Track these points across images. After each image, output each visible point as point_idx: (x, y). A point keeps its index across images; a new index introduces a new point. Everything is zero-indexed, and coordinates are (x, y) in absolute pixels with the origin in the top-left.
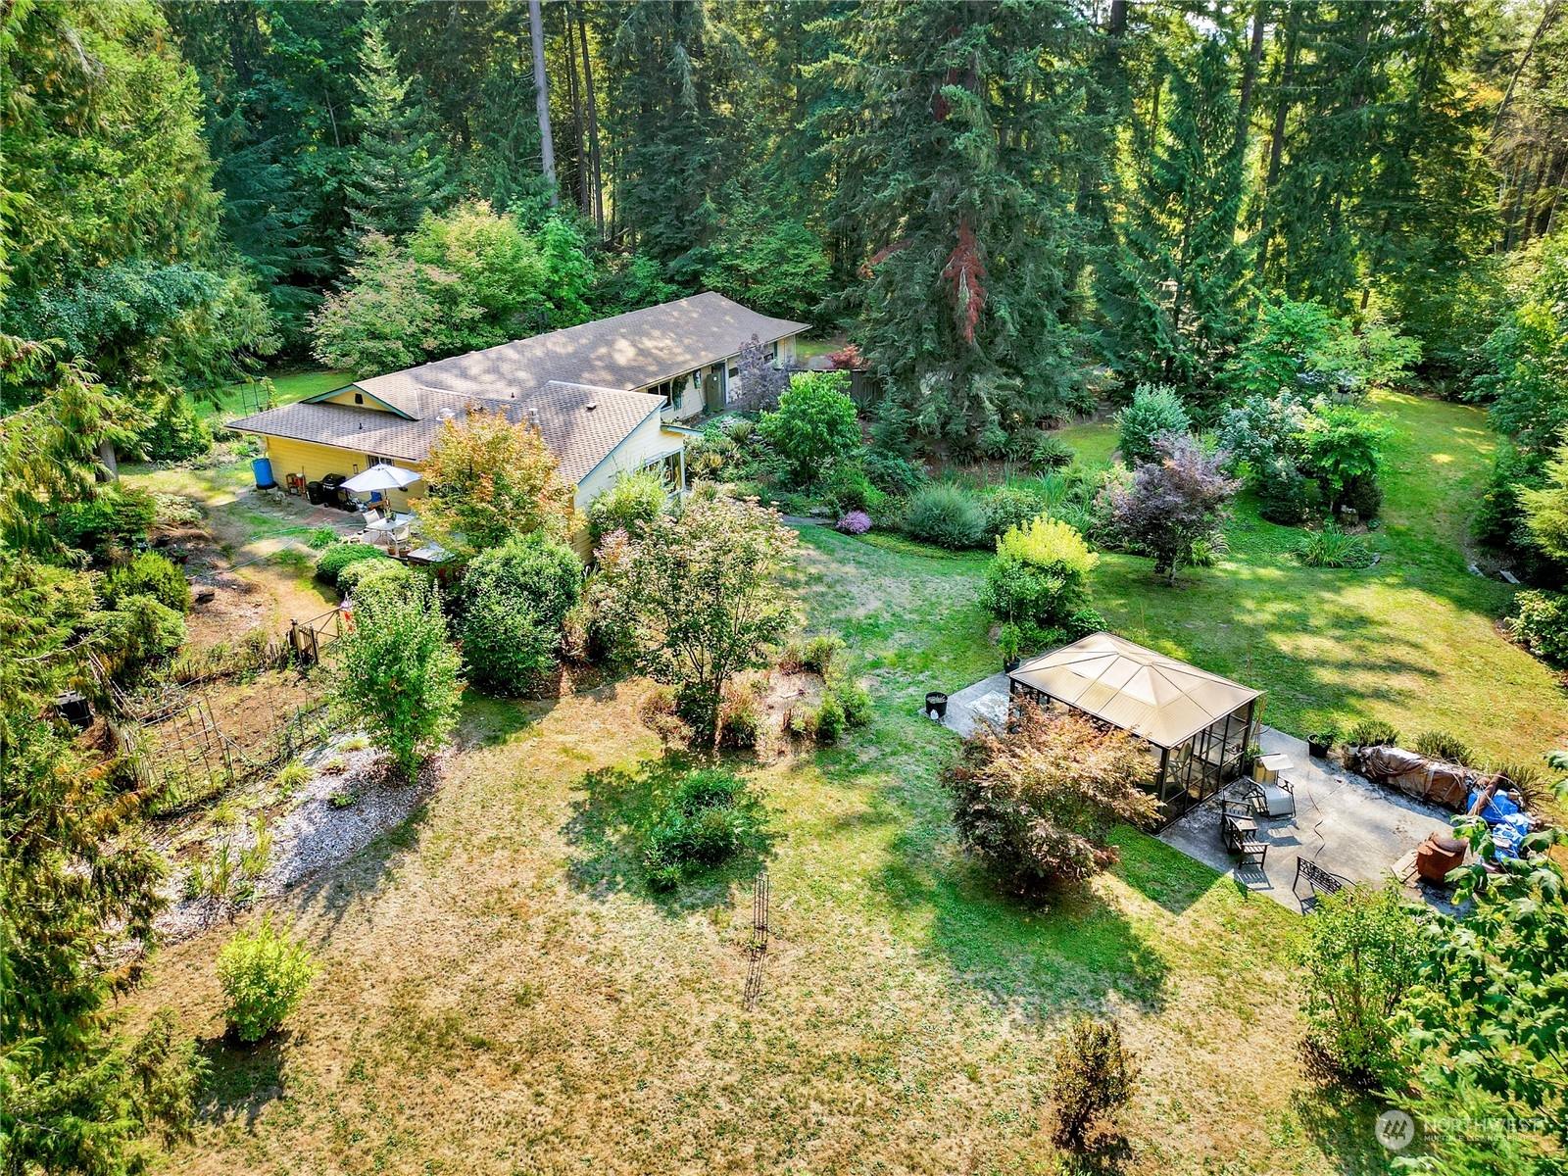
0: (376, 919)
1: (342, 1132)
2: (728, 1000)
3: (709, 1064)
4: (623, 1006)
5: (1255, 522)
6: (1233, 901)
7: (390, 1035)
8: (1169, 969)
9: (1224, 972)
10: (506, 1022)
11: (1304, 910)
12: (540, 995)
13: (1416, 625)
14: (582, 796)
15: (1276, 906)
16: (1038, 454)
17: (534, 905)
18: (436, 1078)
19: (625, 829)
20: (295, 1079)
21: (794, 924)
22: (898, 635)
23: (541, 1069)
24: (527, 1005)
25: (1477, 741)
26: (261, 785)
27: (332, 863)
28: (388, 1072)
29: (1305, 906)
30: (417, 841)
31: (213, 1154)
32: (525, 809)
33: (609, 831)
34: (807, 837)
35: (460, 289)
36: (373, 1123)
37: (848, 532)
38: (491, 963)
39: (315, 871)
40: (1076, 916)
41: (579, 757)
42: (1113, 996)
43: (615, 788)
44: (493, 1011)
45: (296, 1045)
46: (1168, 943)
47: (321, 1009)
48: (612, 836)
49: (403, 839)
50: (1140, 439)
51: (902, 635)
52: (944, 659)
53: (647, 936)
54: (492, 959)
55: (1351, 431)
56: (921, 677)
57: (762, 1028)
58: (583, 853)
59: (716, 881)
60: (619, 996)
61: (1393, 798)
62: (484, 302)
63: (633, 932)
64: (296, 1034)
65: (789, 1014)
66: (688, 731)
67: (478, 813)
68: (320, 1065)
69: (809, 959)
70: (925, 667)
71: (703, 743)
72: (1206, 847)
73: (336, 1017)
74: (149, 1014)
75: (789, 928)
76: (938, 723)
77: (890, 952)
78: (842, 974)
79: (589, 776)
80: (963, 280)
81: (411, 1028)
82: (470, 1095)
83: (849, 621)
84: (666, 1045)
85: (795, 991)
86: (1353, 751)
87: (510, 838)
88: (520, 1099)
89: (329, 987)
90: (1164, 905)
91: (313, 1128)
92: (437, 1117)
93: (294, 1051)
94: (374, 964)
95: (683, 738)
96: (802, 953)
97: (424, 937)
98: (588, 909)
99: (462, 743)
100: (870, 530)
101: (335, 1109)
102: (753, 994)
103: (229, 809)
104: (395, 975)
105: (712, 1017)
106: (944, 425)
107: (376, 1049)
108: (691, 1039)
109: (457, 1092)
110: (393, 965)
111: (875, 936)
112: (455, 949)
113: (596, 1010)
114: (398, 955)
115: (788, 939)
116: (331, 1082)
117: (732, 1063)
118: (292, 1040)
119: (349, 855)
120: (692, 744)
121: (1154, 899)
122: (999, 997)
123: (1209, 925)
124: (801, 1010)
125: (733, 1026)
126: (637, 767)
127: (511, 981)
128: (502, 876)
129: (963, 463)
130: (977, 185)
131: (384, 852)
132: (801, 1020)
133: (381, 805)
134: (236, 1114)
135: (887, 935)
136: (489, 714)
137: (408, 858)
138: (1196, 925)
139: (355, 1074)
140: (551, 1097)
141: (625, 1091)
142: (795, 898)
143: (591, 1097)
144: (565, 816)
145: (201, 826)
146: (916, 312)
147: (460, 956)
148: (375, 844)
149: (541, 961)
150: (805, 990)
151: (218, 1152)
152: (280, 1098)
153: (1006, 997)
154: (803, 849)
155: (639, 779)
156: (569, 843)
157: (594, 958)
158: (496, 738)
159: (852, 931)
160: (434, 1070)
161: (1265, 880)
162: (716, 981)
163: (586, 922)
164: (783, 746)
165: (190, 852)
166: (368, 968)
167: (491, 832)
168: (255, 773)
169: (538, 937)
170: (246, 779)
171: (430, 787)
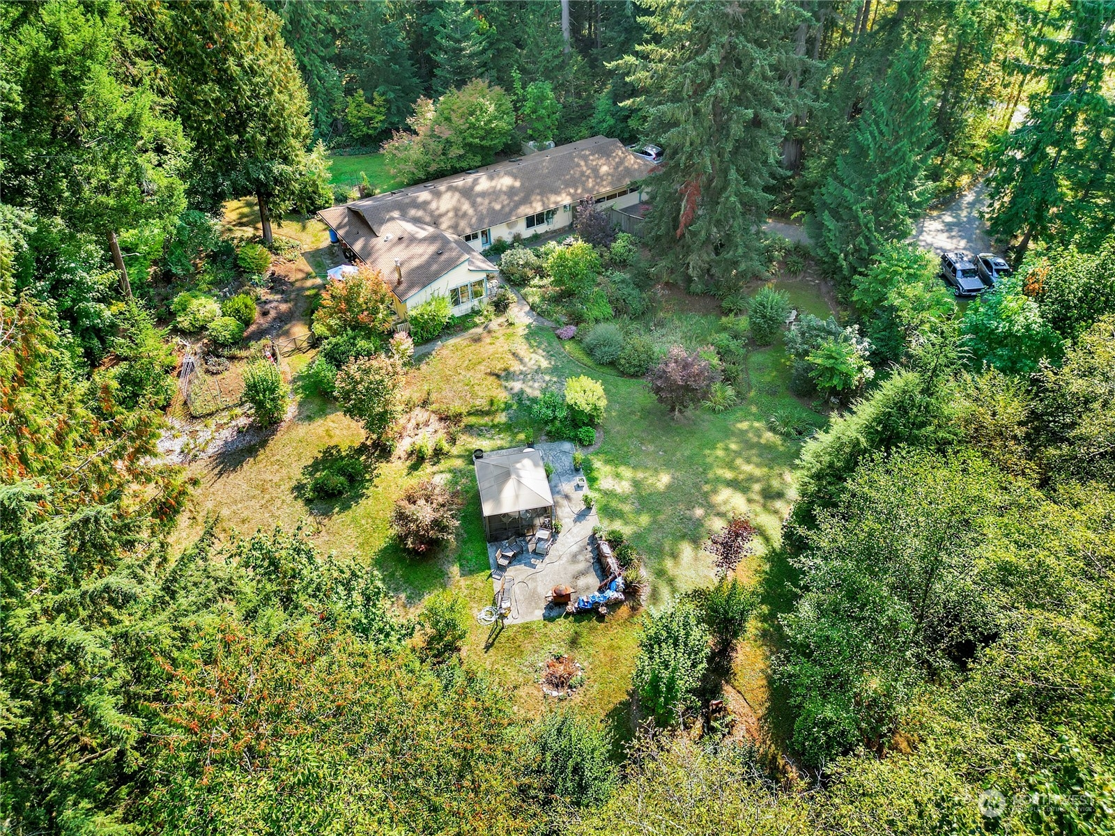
0: (229, 481)
6: (484, 579)
14: (320, 455)
15: (491, 586)
17: (270, 490)
26: (226, 413)
30: (257, 453)
32: (295, 452)
34: (371, 497)
35: (454, 139)
37: (558, 337)
39: (220, 454)
41: (330, 437)
43: (333, 455)
49: (252, 451)
54: (246, 504)
58: (304, 479)
61: (595, 564)
63: (289, 511)
67: (281, 448)
69: (327, 542)
71: (376, 444)
75: (332, 529)
76: (472, 464)
79: (328, 448)
80: (685, 199)
87: (283, 462)
95: (372, 439)
96: (328, 539)
98: (288, 500)
99: (297, 416)
100: (572, 338)
103: (212, 422)
111: (354, 543)
112: (239, 497)
114: (223, 493)
119: (232, 451)
120: (372, 444)
123: (462, 583)
126: (346, 448)
127: (246, 514)
128: (270, 476)
133: (253, 435)
135: (357, 544)
136: (315, 404)
137: (251, 459)
138: (459, 581)
142: (343, 519)
144: (309, 461)
145: (201, 425)
147: (239, 499)
148: (242, 450)
149: (258, 510)
154: (369, 503)
155: (343, 454)
156: (302, 474)
157: (272, 516)
158: (309, 417)
159: (349, 538)
161: (501, 576)
163: (280, 502)
164: (403, 455)
165: (193, 434)
166: (213, 494)
167: (278, 457)
168: (227, 408)
169: (263, 502)
170: (224, 409)
171: (274, 432)
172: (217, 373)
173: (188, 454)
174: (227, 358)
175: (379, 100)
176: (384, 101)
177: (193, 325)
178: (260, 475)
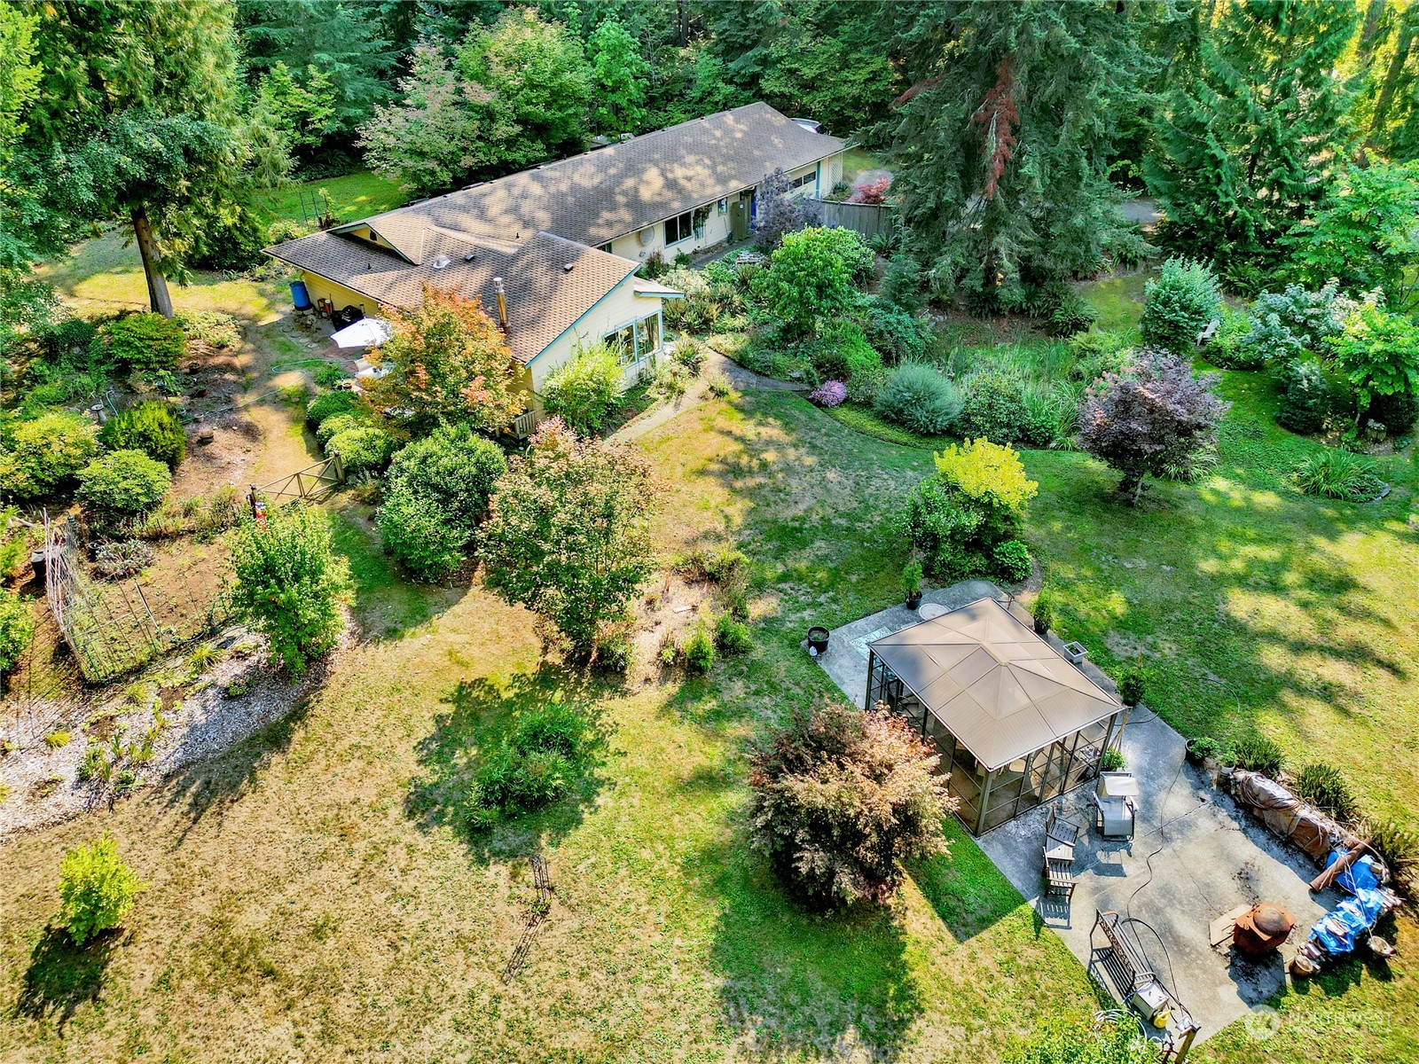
0: (226, 823)
1: (132, 1043)
2: (492, 966)
3: (449, 1036)
4: (399, 955)
5: (1265, 426)
6: (1024, 934)
7: (202, 947)
8: (922, 1011)
9: (977, 1022)
10: (298, 952)
11: (1092, 962)
12: (334, 930)
13: (1389, 593)
14: (448, 709)
15: (1064, 951)
16: (1058, 316)
17: (364, 827)
18: (224, 1000)
19: (474, 751)
20: (112, 980)
21: (582, 890)
22: (818, 544)
23: (310, 1009)
24: (321, 939)
25: (1386, 767)
26: (180, 661)
27: (210, 756)
28: (189, 984)
29: (1096, 957)
30: (289, 741)
31: (23, 1048)
32: (391, 717)
33: (459, 753)
34: (633, 788)
35: (498, 107)
36: (160, 1037)
37: (819, 404)
38: (308, 885)
39: (193, 763)
40: (854, 929)
41: (460, 663)
42: (851, 1034)
43: (481, 703)
44: (292, 939)
45: (124, 945)
46: (935, 978)
47: (154, 911)
48: (460, 759)
49: (276, 738)
50: (1159, 318)
51: (823, 544)
52: (854, 578)
53: (448, 879)
54: (309, 881)
55: (1388, 347)
56: (822, 599)
57: (511, 1006)
58: (427, 775)
59: (529, 828)
60: (399, 943)
61: (1253, 832)
62: (522, 120)
63: (436, 873)
64: (127, 933)
65: (541, 995)
66: (568, 644)
67: (351, 715)
68: (136, 968)
69: (579, 935)
70: (832, 586)
71: (577, 659)
72: (1022, 862)
73: (164, 921)
74: (17, 895)
75: (575, 895)
76: (813, 662)
77: (657, 939)
78: (604, 956)
79: (461, 688)
80: (993, 127)
81: (220, 943)
82: (246, 1023)
83: (775, 522)
84: (420, 1008)
85: (553, 968)
86: (1226, 770)
87: (369, 748)
88: (283, 1037)
89: (168, 888)
90: (950, 927)
91: (111, 1034)
92: (212, 1041)
93: (121, 949)
94: (209, 869)
95: (562, 651)
96: (576, 926)
97: (261, 847)
98: (408, 839)
99: (364, 634)
100: (846, 401)
101: (134, 1016)
102: (515, 967)
103: (146, 689)
104: (224, 885)
105: (471, 984)
106: (959, 279)
107: (186, 961)
108: (443, 1006)
109: (237, 1018)
110: (225, 874)
111: (652, 917)
112: (282, 865)
113: (376, 956)
114: (232, 865)
115: (570, 906)
116: (140, 987)
117: (467, 1041)
118: (122, 939)
119: (226, 748)
120: (568, 660)
121: (944, 918)
122: (740, 1014)
123: (986, 961)
124: (551, 992)
125: (485, 998)
126: (507, 681)
127: (317, 909)
128: (348, 790)
129: (980, 315)
130: (1015, 24)
131: (257, 750)
132: (546, 1005)
133: (270, 699)
134: (54, 1010)
135: (662, 919)
136: (396, 601)
137: (276, 758)
138: (973, 958)
139: (164, 983)
140: (310, 1040)
141: (370, 1049)
142: (593, 860)
143: (340, 1049)
144: (426, 729)
145: (118, 700)
146: (941, 157)
147: (284, 873)
148: (251, 741)
149: (348, 891)
150: (563, 968)
151: (28, 1046)
152: (95, 998)
153: (746, 1015)
154: (623, 802)
155: (505, 695)
156: (420, 762)
157: (395, 896)
158: (395, 631)
159: (632, 907)
160: (225, 991)
161: (1067, 916)
162: (488, 943)
163: (402, 853)
164: (653, 671)
165: (101, 727)
166: (204, 874)
167: (355, 739)
168: (178, 648)
169: (356, 864)
170: (168, 653)
171: (318, 682)
172: (127, 575)
173: (104, 780)
174: (142, 538)
175: (319, 79)
176: (329, 79)
177: (39, 481)
178: (320, 792)
